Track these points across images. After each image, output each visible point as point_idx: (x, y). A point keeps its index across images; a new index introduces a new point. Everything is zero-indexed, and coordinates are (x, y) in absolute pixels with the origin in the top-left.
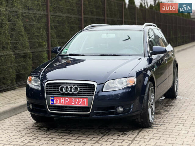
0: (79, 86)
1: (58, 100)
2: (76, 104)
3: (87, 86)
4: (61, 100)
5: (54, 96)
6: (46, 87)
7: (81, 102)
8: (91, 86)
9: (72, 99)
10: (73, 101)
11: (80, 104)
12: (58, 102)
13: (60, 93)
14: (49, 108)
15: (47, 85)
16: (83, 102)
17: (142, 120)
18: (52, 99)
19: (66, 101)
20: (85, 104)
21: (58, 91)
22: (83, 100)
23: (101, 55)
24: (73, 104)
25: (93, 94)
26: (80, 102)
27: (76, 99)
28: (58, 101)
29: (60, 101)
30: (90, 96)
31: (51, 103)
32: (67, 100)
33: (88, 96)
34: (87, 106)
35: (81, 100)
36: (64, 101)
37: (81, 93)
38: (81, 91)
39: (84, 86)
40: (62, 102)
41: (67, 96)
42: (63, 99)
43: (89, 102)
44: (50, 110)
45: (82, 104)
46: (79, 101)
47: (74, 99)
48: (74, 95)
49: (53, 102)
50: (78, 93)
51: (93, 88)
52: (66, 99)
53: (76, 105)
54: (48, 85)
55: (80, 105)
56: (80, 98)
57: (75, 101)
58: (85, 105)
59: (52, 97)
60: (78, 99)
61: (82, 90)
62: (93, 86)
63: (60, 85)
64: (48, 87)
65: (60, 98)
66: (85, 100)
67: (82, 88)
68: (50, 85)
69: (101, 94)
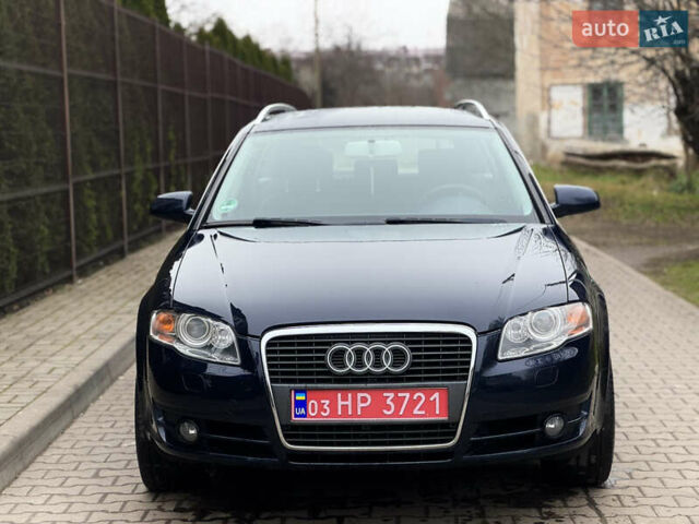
0: (407, 343)
1: (327, 402)
2: (401, 413)
3: (438, 342)
4: (340, 403)
5: (309, 385)
6: (268, 352)
7: (422, 404)
8: (456, 342)
9: (385, 394)
10: (389, 402)
11: (416, 412)
12: (325, 411)
13: (330, 372)
14: (286, 436)
15: (268, 344)
16: (429, 406)
17: (593, 460)
18: (301, 397)
19: (360, 405)
20: (437, 412)
21: (325, 366)
22: (427, 398)
23: (390, 222)
24: (387, 416)
25: (467, 370)
26: (418, 407)
27: (400, 395)
28: (325, 407)
29: (333, 406)
30: (454, 379)
31: (296, 416)
32: (364, 400)
33: (444, 379)
34: (446, 418)
35: (420, 398)
36: (349, 403)
37: (419, 372)
38: (419, 364)
39: (426, 342)
40: (345, 408)
41: (363, 385)
42: (345, 399)
43: (452, 405)
44: (289, 442)
45: (423, 412)
46: (413, 403)
47: (392, 395)
48: (392, 380)
49: (303, 411)
50: (407, 371)
51: (463, 349)
52: (360, 395)
53: (401, 416)
54: (275, 345)
55: (419, 414)
56: (419, 391)
57: (398, 402)
58: (439, 415)
59: (298, 391)
60: (408, 395)
61: (419, 357)
62: (462, 342)
63: (329, 344)
64: (275, 352)
65: (333, 393)
66: (436, 395)
67: (420, 350)
68: (282, 345)
69: (498, 370)
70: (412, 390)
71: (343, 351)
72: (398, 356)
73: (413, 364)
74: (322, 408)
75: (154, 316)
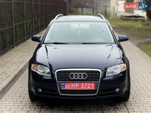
0: (87, 73)
1: (69, 85)
2: (85, 88)
3: (93, 73)
4: (72, 85)
5: (65, 81)
6: (57, 74)
7: (90, 86)
8: (97, 73)
9: (82, 84)
10: (82, 85)
11: (88, 87)
12: (69, 87)
13: (70, 79)
14: (60, 92)
15: (57, 72)
16: (91, 86)
18: (64, 84)
19: (76, 86)
21: (69, 77)
22: (91, 84)
24: (82, 88)
25: (99, 79)
26: (89, 86)
27: (85, 84)
29: (71, 86)
30: (97, 80)
31: (63, 88)
32: (77, 85)
33: (94, 81)
34: (95, 89)
35: (89, 85)
36: (74, 85)
37: (89, 79)
38: (89, 77)
39: (91, 73)
40: (73, 86)
41: (77, 82)
42: (73, 84)
43: (96, 86)
44: (61, 93)
45: (90, 88)
46: (88, 86)
47: (83, 84)
48: (83, 81)
49: (64, 87)
50: (87, 79)
51: (98, 74)
52: (76, 84)
54: (58, 73)
55: (89, 88)
56: (89, 83)
58: (93, 88)
59: (63, 83)
60: (86, 84)
61: (89, 76)
62: (98, 73)
63: (70, 73)
65: (70, 83)
66: (93, 84)
67: (89, 74)
68: (60, 73)
69: (106, 79)
70: (87, 83)
71: (73, 74)
72: (85, 76)
73: (88, 77)
74: (68, 86)
75: (32, 65)
